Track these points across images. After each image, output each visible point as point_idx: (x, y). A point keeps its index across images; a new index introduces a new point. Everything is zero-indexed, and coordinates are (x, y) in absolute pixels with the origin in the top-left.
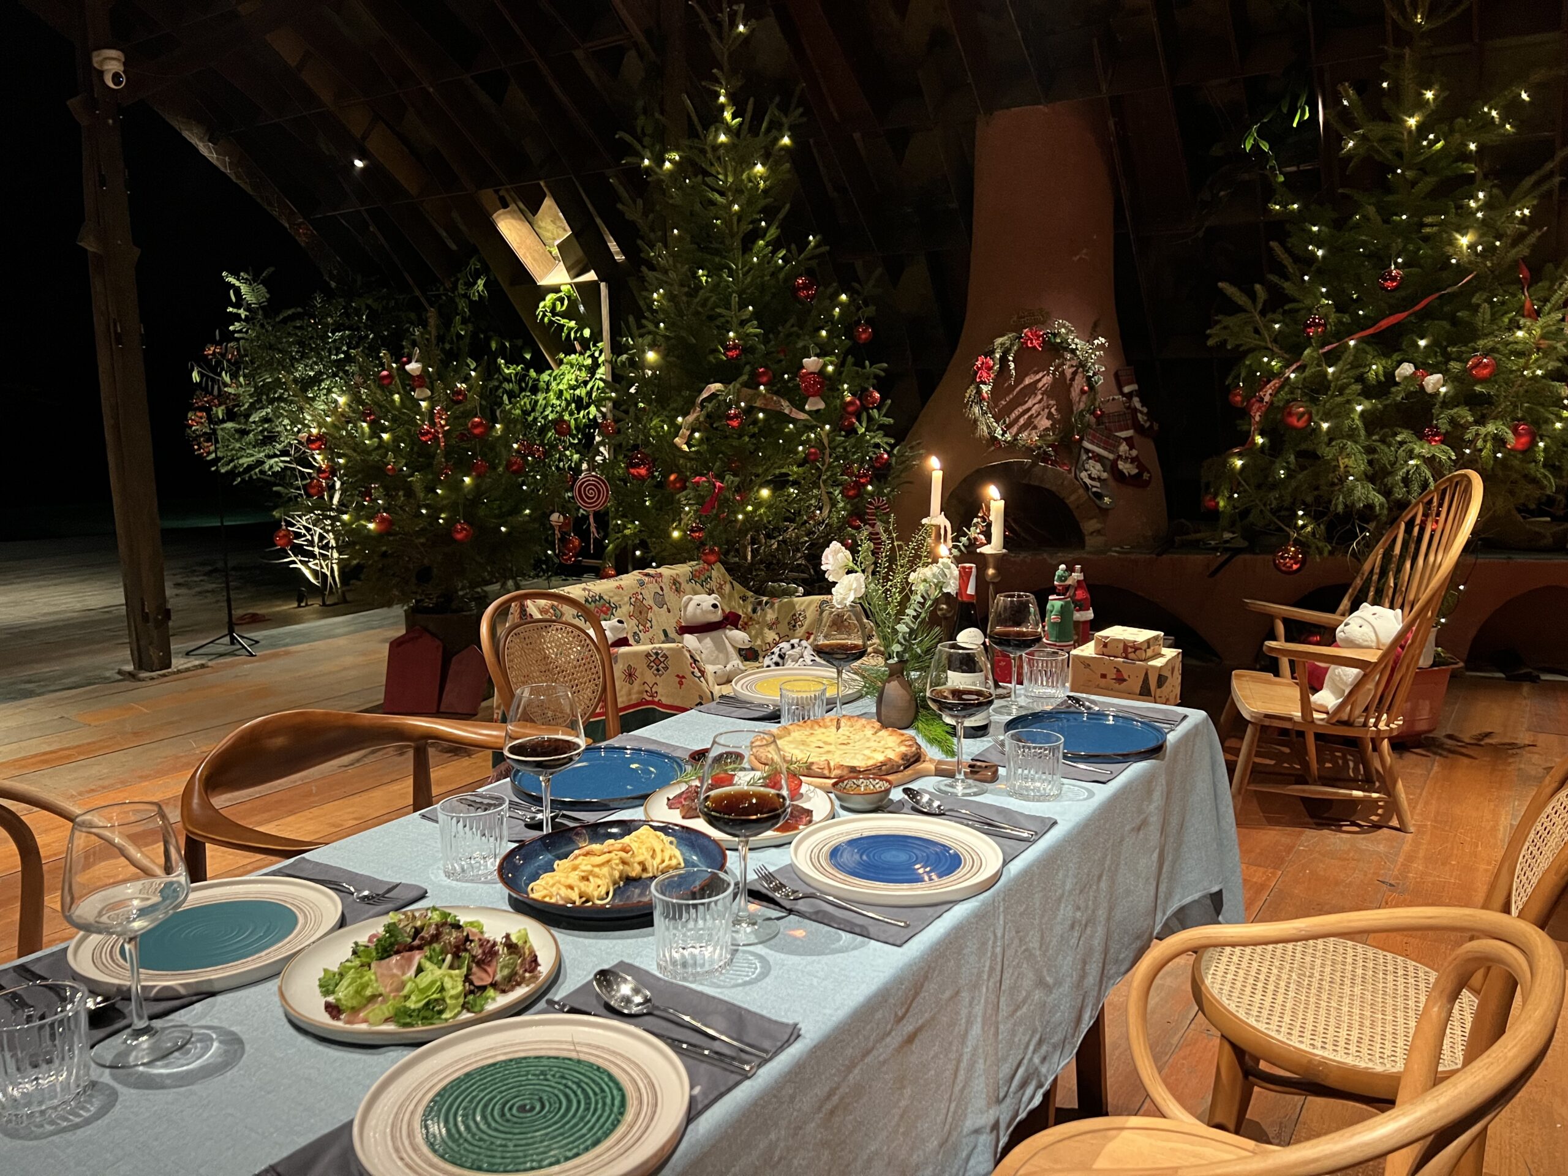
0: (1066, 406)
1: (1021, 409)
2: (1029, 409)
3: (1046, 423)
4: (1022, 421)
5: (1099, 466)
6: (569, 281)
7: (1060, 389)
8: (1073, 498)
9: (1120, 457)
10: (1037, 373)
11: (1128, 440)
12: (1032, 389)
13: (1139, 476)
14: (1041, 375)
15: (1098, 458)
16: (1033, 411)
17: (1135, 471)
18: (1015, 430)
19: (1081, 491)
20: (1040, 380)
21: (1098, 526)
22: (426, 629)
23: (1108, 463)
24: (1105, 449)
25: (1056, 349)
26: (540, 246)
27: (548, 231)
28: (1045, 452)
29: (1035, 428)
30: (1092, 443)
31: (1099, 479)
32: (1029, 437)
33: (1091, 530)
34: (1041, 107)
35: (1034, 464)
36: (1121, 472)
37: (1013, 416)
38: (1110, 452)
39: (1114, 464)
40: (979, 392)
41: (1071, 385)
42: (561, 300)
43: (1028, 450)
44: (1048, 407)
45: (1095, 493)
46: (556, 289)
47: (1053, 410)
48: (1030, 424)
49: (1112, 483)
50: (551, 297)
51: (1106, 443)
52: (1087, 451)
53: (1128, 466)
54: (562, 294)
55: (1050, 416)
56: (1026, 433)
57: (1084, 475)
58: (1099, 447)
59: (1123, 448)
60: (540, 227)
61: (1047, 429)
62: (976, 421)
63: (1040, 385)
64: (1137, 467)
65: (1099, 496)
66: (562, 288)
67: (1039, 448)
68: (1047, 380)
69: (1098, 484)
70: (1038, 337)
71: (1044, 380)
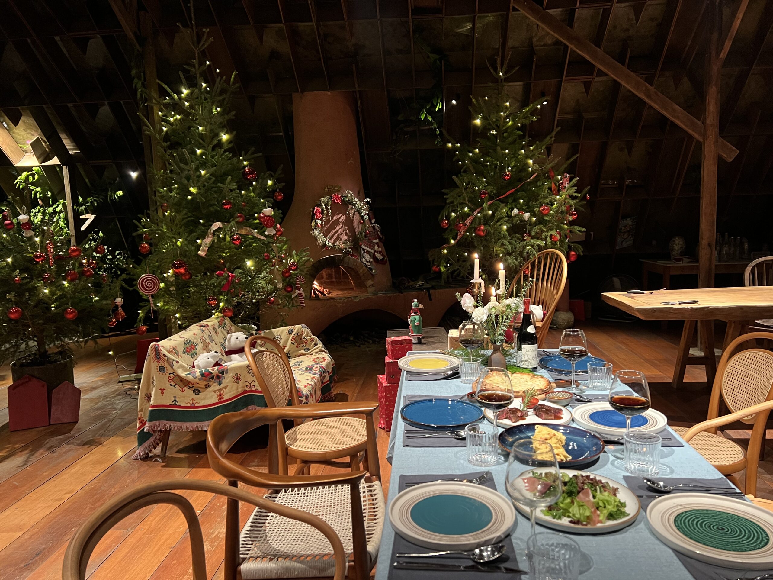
0: (352, 229)
1: (334, 231)
2: (337, 231)
3: (345, 237)
4: (335, 237)
5: (369, 256)
6: (38, 164)
7: (349, 222)
8: (361, 271)
9: (375, 251)
10: (339, 214)
11: (377, 243)
12: (337, 222)
13: (383, 259)
14: (340, 215)
15: (368, 252)
16: (339, 232)
17: (382, 257)
18: (332, 241)
19: (364, 268)
20: (340, 218)
21: (372, 283)
22: (33, 376)
23: (372, 254)
24: (370, 248)
25: (346, 204)
26: (14, 144)
27: (20, 135)
28: (348, 251)
29: (341, 240)
30: (365, 246)
31: (370, 262)
32: (340, 244)
33: (369, 285)
34: (327, 92)
35: (345, 256)
36: (377, 258)
37: (330, 235)
38: (372, 249)
39: (374, 255)
40: (316, 224)
41: (353, 220)
42: (33, 175)
43: (341, 250)
44: (345, 230)
45: (369, 268)
46: (30, 169)
47: (347, 231)
48: (338, 238)
49: (374, 263)
50: (25, 174)
51: (370, 245)
52: (364, 250)
53: (379, 255)
54: (33, 172)
55: (346, 234)
56: (338, 242)
57: (364, 260)
58: (367, 247)
59: (376, 247)
60: (14, 133)
61: (346, 240)
62: (316, 237)
63: (340, 220)
64: (382, 255)
65: (371, 269)
66: (33, 168)
67: (346, 249)
68: (344, 217)
69: (369, 264)
70: (339, 198)
71: (342, 218)
